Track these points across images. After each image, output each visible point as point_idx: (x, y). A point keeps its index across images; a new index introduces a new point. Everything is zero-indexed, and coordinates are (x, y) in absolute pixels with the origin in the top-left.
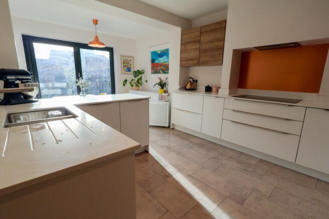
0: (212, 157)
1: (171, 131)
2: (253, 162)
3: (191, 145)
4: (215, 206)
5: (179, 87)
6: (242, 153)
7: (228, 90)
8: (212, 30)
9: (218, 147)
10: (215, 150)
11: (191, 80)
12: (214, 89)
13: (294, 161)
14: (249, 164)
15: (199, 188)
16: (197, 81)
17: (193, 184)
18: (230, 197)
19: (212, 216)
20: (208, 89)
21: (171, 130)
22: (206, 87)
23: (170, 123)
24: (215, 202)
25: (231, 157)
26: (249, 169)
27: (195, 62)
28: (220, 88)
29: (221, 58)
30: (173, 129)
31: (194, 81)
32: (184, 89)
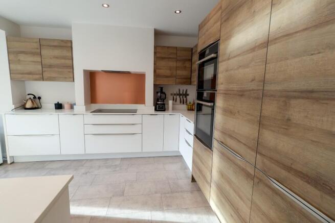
0: (83, 174)
1: (10, 168)
2: (118, 163)
3: (52, 172)
4: (106, 209)
5: (13, 107)
6: (107, 159)
7: (85, 107)
8: (55, 46)
9: (84, 162)
10: (83, 166)
11: (32, 97)
12: (66, 106)
13: (141, 151)
14: (115, 165)
15: (86, 205)
16: (39, 98)
17: (78, 206)
18: (113, 196)
19: (108, 217)
20: (59, 106)
21: (10, 166)
22: (55, 104)
23: (4, 157)
24: (104, 207)
25: (100, 167)
26: (117, 169)
27: (37, 76)
28: (75, 104)
29: (72, 76)
30: (12, 163)
31: (35, 97)
32: (22, 109)
